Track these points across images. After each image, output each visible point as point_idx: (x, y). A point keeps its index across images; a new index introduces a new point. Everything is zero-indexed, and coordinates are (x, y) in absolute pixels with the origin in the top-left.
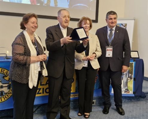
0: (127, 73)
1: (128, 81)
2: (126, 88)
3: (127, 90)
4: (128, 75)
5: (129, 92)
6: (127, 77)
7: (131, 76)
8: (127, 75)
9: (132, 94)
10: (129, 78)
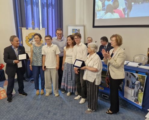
0: (139, 85)
1: (139, 92)
2: (137, 98)
3: (137, 100)
4: (139, 86)
5: (138, 103)
6: (139, 88)
7: (142, 88)
9: (141, 106)
10: (140, 90)
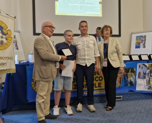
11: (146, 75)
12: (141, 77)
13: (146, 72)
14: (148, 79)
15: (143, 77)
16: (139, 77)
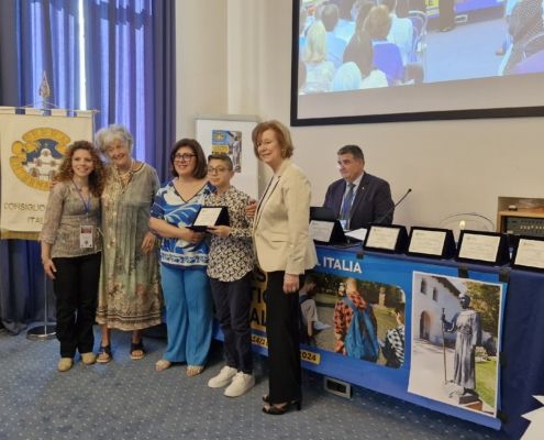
0: (474, 328)
3: (472, 396)
7: (491, 340)
8: (471, 332)
10: (480, 349)
11: (459, 334)
12: (432, 338)
13: (455, 320)
14: (465, 355)
15: (442, 341)
16: (424, 336)
